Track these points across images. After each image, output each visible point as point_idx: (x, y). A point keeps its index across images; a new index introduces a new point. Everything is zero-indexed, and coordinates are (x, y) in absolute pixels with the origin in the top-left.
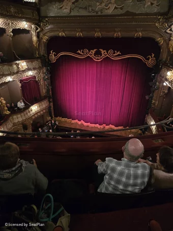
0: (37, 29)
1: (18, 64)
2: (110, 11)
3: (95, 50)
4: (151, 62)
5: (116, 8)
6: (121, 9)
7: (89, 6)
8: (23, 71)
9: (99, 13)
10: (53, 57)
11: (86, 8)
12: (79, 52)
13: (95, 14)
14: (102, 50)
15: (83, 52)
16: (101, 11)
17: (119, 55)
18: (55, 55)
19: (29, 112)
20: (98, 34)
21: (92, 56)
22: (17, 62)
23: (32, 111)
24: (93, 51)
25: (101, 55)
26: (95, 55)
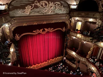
2: (49, 13)
3: (42, 29)
5: (52, 12)
6: (54, 12)
7: (40, 11)
9: (45, 14)
11: (38, 12)
12: (34, 31)
13: (43, 14)
14: (45, 29)
15: (36, 31)
17: (53, 30)
24: (42, 30)
25: (45, 31)
26: (42, 31)
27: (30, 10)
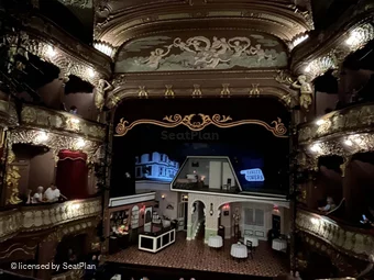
0: (106, 85)
1: (66, 119)
2: (213, 66)
3: (192, 115)
4: (278, 129)
5: (220, 62)
6: (228, 63)
7: (185, 61)
8: (70, 132)
9: (199, 68)
10: (122, 129)
11: (180, 63)
13: (193, 69)
14: (202, 115)
15: (172, 119)
16: (201, 65)
17: (229, 121)
18: (126, 125)
19: (61, 213)
20: (197, 92)
21: (188, 124)
22: (66, 114)
23: (66, 211)
24: (190, 117)
25: (202, 122)
26: (192, 122)
27: (159, 58)
